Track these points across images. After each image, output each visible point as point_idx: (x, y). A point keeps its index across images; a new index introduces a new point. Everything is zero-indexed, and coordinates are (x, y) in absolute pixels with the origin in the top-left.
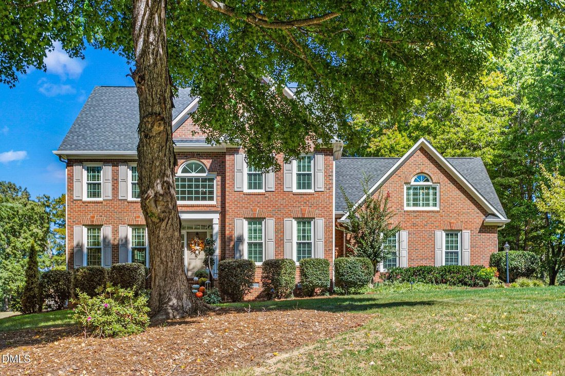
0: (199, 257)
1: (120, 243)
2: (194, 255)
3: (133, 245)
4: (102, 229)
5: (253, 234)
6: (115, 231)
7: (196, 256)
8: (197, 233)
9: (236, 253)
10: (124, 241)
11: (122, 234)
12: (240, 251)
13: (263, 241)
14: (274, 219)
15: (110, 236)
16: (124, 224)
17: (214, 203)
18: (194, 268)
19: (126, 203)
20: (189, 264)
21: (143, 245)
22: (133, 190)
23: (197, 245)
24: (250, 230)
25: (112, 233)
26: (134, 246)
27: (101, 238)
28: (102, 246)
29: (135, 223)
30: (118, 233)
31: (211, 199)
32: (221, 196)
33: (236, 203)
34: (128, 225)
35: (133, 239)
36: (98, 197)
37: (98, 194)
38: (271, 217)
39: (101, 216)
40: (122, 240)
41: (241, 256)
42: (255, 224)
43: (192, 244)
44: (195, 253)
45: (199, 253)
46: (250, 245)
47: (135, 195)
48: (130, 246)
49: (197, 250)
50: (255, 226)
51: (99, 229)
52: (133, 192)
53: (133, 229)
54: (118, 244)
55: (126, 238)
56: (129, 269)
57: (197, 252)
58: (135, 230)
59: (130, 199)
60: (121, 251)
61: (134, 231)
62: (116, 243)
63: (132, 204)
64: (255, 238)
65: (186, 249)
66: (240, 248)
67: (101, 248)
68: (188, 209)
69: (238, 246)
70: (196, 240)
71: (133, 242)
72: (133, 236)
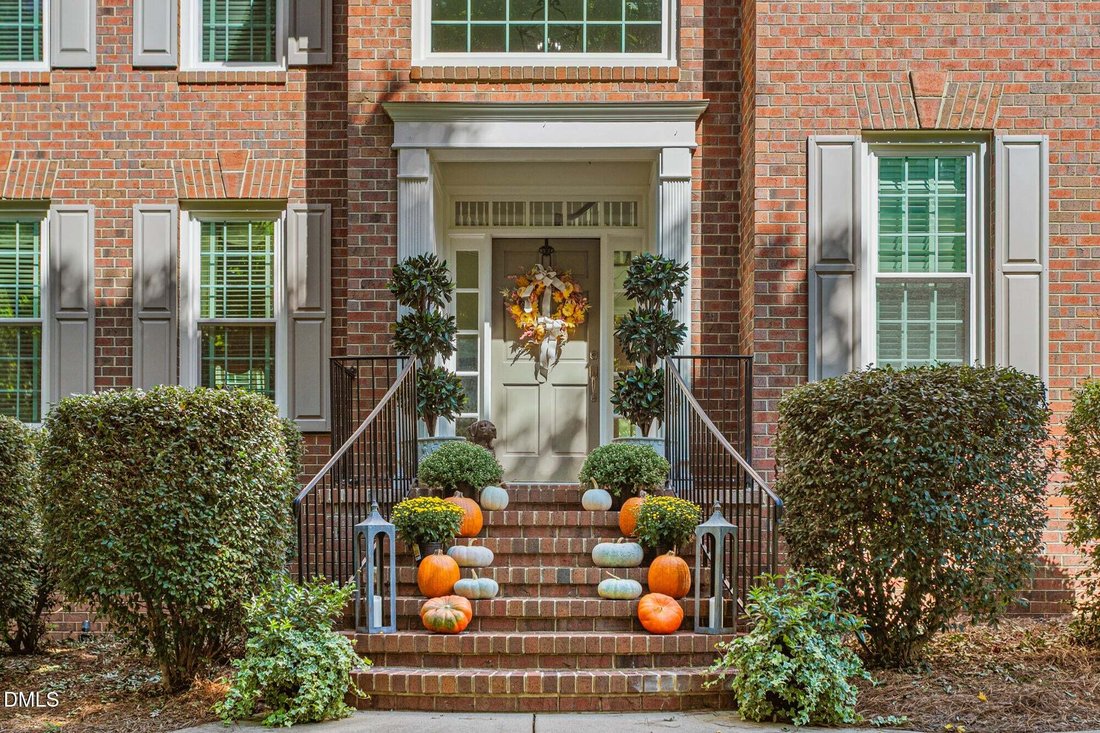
0: (556, 374)
1: (138, 296)
2: (527, 363)
3: (205, 310)
4: (44, 224)
5: (905, 234)
6: (114, 236)
7: (540, 370)
8: (547, 248)
9: (814, 330)
10: (157, 287)
11: (147, 252)
12: (839, 323)
13: (970, 274)
14: (1045, 139)
15: (86, 260)
16: (161, 196)
17: (660, 60)
18: (525, 431)
19: (171, 86)
20: (502, 409)
21: (259, 310)
22: (206, 19)
23: (547, 307)
24: (889, 209)
25: (98, 244)
26: (212, 315)
27: (42, 275)
28: (44, 318)
29: (217, 192)
30: (130, 243)
31: (647, 39)
32: (707, 23)
33: (815, 43)
34: (183, 204)
35: (205, 279)
36: (28, 55)
37: (28, 42)
38: (1028, 125)
39: (41, 155)
40: (147, 283)
41: (849, 350)
42: (922, 172)
43: (521, 303)
44: (535, 351)
45: (559, 352)
46: (888, 293)
47: (219, 51)
48: (192, 312)
49: (548, 333)
50: (919, 184)
51: (32, 228)
52: (206, 30)
53: (205, 227)
54: (129, 303)
55: (171, 270)
56: (176, 432)
57: (548, 347)
58: (219, 232)
59: (192, 61)
60: (145, 337)
61: (213, 239)
62: (116, 294)
63: (205, 93)
64: (921, 256)
65: (487, 328)
66: (842, 302)
67: (39, 326)
68: (518, 95)
69: (827, 294)
70: (545, 279)
71: (205, 298)
72: (205, 263)
